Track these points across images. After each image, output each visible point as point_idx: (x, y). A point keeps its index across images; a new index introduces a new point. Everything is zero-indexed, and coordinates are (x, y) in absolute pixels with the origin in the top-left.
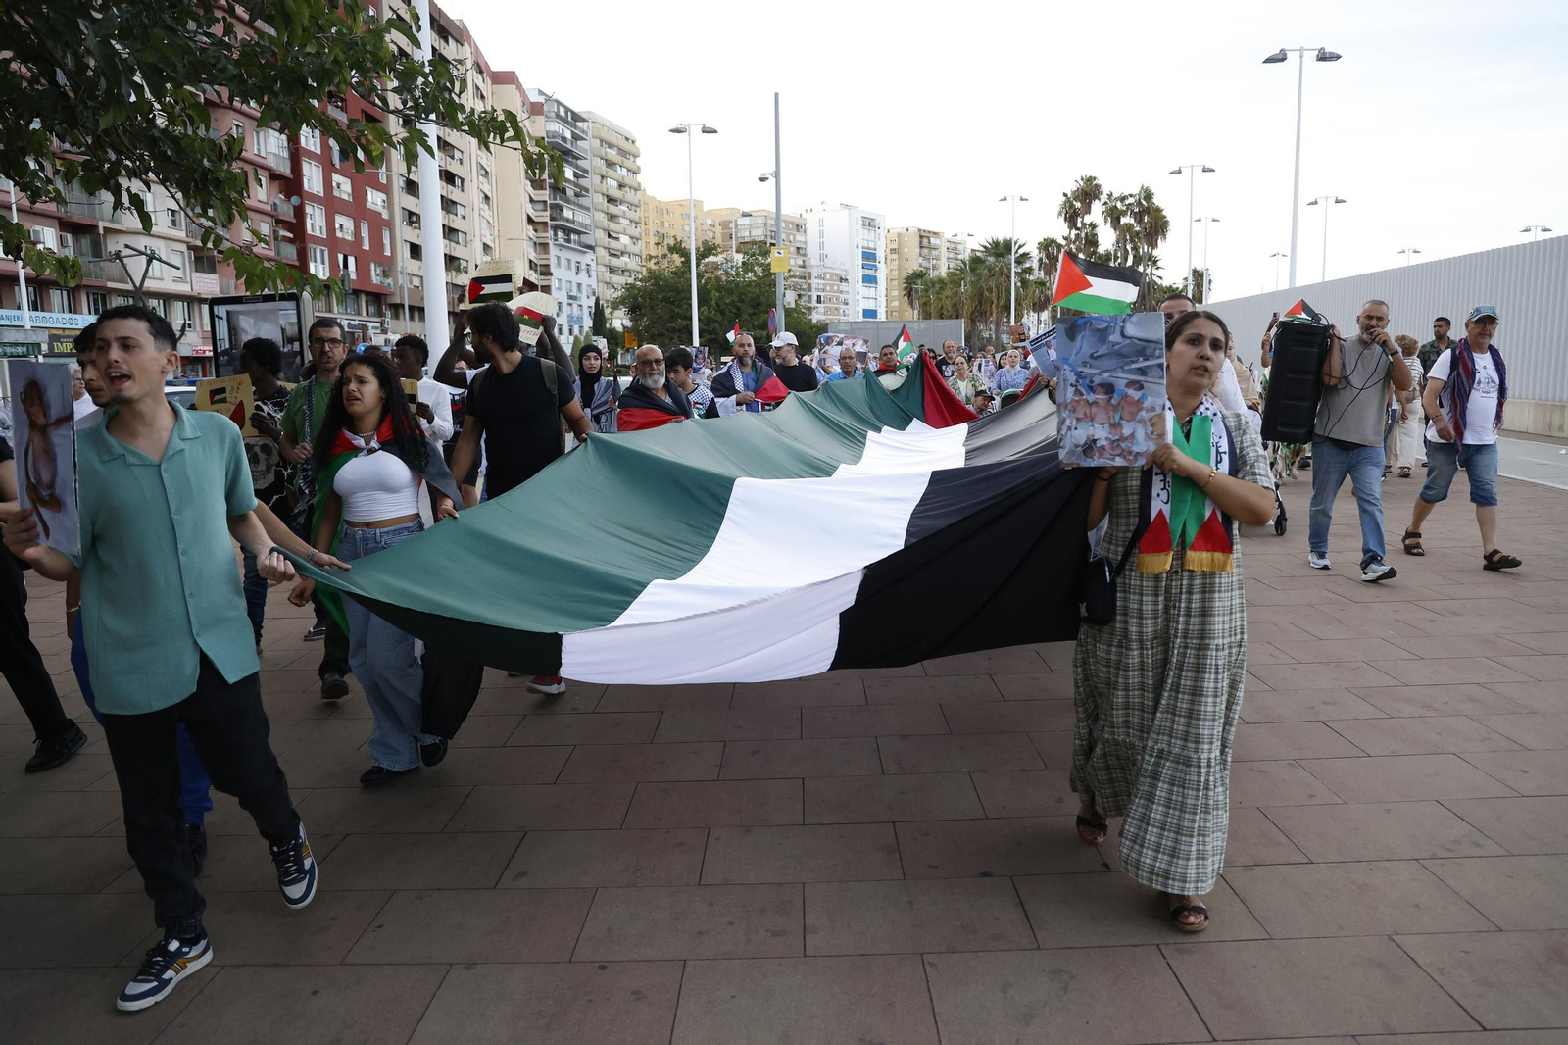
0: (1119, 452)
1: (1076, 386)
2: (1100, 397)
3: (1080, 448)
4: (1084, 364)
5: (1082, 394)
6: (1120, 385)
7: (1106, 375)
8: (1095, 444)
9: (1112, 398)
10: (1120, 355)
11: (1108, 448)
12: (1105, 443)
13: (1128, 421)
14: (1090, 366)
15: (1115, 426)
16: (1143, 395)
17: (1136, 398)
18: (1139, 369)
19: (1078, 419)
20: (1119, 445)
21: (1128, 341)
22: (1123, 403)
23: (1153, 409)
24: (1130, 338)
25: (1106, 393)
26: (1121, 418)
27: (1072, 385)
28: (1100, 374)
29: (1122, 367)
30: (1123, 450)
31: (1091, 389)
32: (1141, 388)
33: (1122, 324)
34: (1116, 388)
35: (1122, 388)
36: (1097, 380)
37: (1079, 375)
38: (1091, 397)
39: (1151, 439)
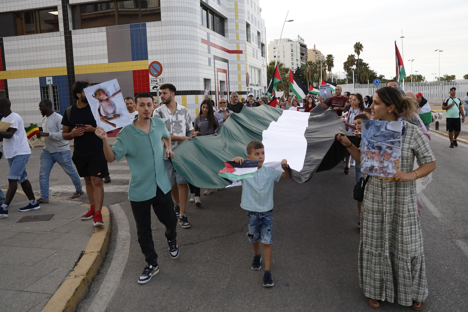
0: (382, 172)
1: (368, 146)
2: (376, 151)
3: (368, 169)
4: (371, 138)
5: (370, 149)
6: (384, 147)
7: (379, 143)
8: (374, 168)
9: (380, 152)
10: (384, 136)
11: (378, 170)
12: (377, 168)
13: (386, 161)
14: (373, 139)
15: (381, 162)
16: (392, 152)
17: (390, 153)
18: (391, 142)
19: (368, 158)
20: (382, 169)
21: (388, 131)
22: (385, 154)
23: (396, 157)
24: (388, 130)
25: (379, 150)
26: (384, 159)
27: (366, 145)
28: (377, 142)
29: (385, 141)
30: (384, 171)
31: (373, 148)
32: (392, 149)
33: (386, 125)
34: (383, 148)
35: (385, 148)
36: (375, 145)
37: (369, 142)
38: (373, 151)
39: (394, 168)
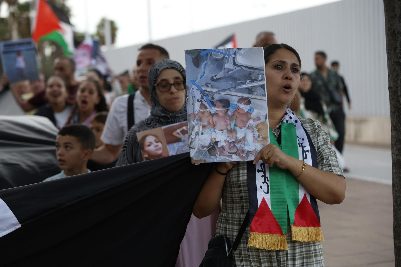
0: (235, 151)
1: (201, 101)
2: (220, 110)
3: (206, 149)
4: (207, 85)
5: (206, 108)
6: (234, 100)
7: (223, 93)
8: (217, 145)
9: (228, 110)
10: (233, 78)
11: (227, 148)
12: (224, 144)
13: (241, 128)
14: (211, 87)
15: (231, 131)
16: (251, 108)
17: (246, 111)
18: (247, 89)
19: (204, 127)
20: (234, 145)
21: (238, 68)
22: (236, 114)
23: (259, 119)
24: (240, 66)
25: (224, 107)
26: (235, 125)
27: (198, 101)
28: (219, 92)
29: (235, 88)
30: (238, 149)
31: (213, 104)
32: (249, 103)
33: (233, 56)
34: (231, 103)
35: (236, 103)
36: (217, 97)
37: (203, 93)
38: (213, 110)
39: (258, 141)
